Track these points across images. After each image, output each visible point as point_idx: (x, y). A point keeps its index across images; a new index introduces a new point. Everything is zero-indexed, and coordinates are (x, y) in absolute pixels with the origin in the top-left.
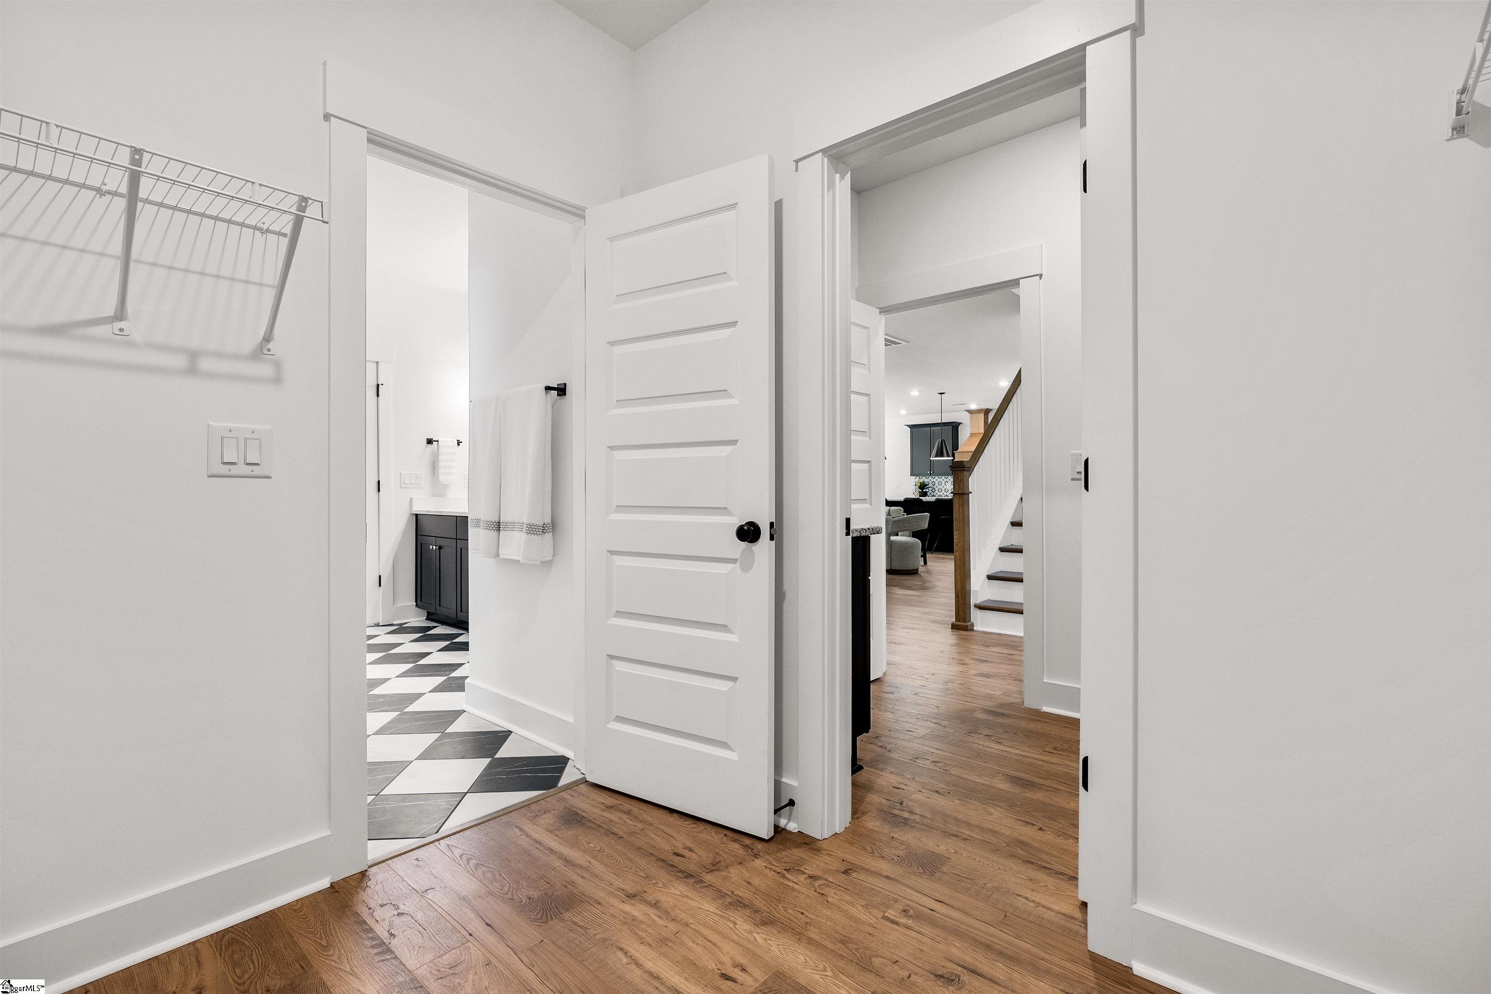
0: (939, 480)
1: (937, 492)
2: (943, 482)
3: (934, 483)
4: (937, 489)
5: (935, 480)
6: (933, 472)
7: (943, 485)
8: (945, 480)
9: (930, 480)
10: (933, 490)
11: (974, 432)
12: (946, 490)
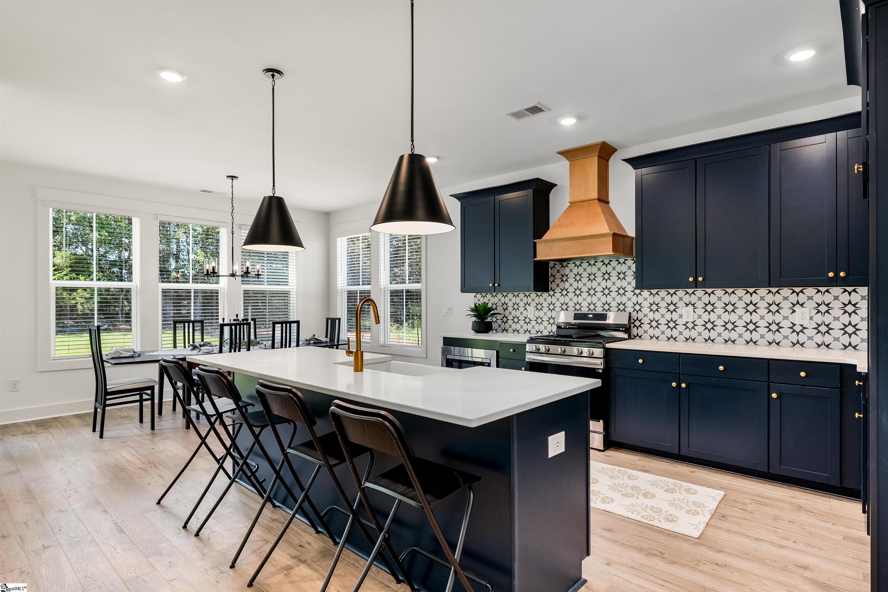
0: (514, 300)
1: (510, 322)
2: (522, 304)
3: (505, 306)
4: (510, 317)
5: (507, 300)
6: (499, 285)
7: (522, 309)
8: (525, 300)
9: (499, 300)
10: (505, 320)
11: (576, 199)
12: (527, 320)
